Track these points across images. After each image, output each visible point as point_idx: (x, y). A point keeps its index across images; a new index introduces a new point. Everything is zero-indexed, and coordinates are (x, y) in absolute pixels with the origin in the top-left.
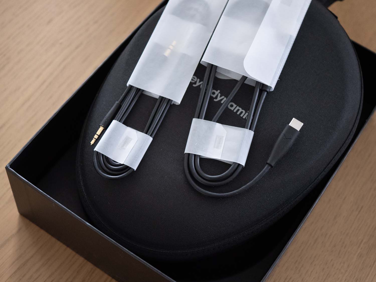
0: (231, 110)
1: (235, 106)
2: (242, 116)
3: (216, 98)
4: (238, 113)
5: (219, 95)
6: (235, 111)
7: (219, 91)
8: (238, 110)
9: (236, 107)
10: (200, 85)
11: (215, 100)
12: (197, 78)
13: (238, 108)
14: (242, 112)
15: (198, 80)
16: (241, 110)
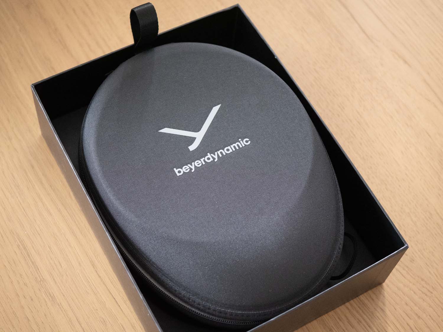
0: (231, 152)
1: (229, 148)
2: (241, 147)
3: (214, 159)
4: (237, 148)
5: (212, 155)
6: (234, 150)
7: (208, 154)
8: (234, 147)
9: (231, 148)
10: (195, 167)
11: (216, 160)
12: (187, 165)
13: (232, 146)
14: (238, 145)
15: (189, 165)
16: (235, 145)
